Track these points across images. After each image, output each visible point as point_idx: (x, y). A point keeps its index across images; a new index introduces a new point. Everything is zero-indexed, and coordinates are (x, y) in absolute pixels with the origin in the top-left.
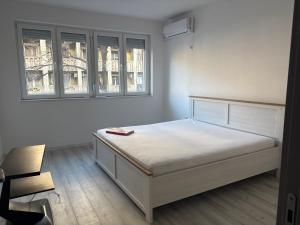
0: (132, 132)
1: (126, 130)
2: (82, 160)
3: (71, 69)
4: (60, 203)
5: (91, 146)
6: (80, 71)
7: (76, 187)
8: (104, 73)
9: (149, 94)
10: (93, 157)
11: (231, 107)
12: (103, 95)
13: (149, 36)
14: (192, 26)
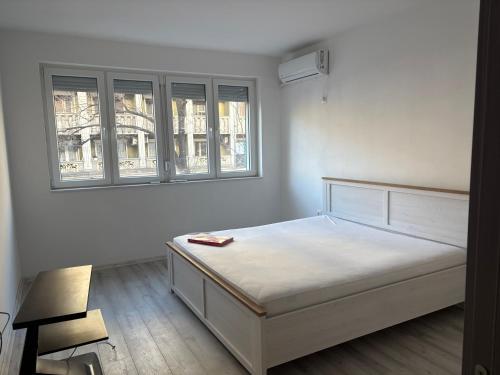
0: (230, 241)
1: (220, 236)
2: (149, 286)
3: (127, 132)
4: (115, 360)
5: (164, 263)
6: (141, 135)
7: (140, 333)
8: (182, 137)
9: (257, 175)
10: (167, 282)
11: (392, 196)
12: (181, 177)
13: (254, 81)
14: (326, 64)
